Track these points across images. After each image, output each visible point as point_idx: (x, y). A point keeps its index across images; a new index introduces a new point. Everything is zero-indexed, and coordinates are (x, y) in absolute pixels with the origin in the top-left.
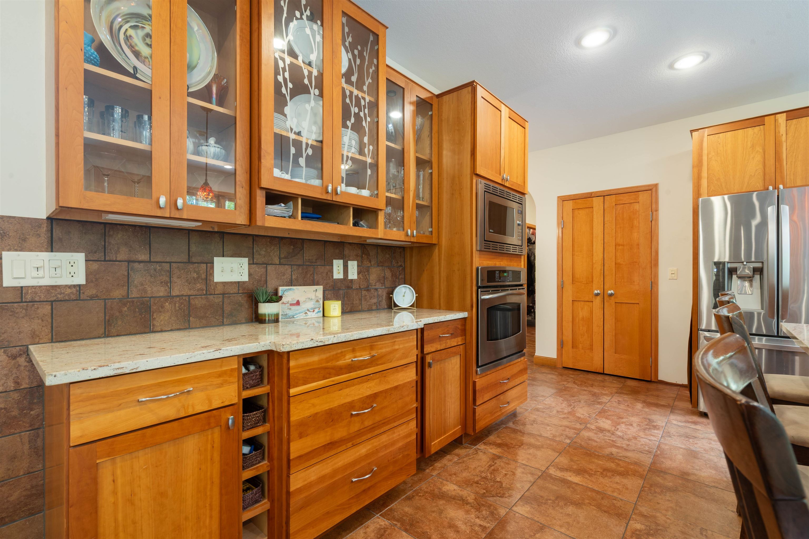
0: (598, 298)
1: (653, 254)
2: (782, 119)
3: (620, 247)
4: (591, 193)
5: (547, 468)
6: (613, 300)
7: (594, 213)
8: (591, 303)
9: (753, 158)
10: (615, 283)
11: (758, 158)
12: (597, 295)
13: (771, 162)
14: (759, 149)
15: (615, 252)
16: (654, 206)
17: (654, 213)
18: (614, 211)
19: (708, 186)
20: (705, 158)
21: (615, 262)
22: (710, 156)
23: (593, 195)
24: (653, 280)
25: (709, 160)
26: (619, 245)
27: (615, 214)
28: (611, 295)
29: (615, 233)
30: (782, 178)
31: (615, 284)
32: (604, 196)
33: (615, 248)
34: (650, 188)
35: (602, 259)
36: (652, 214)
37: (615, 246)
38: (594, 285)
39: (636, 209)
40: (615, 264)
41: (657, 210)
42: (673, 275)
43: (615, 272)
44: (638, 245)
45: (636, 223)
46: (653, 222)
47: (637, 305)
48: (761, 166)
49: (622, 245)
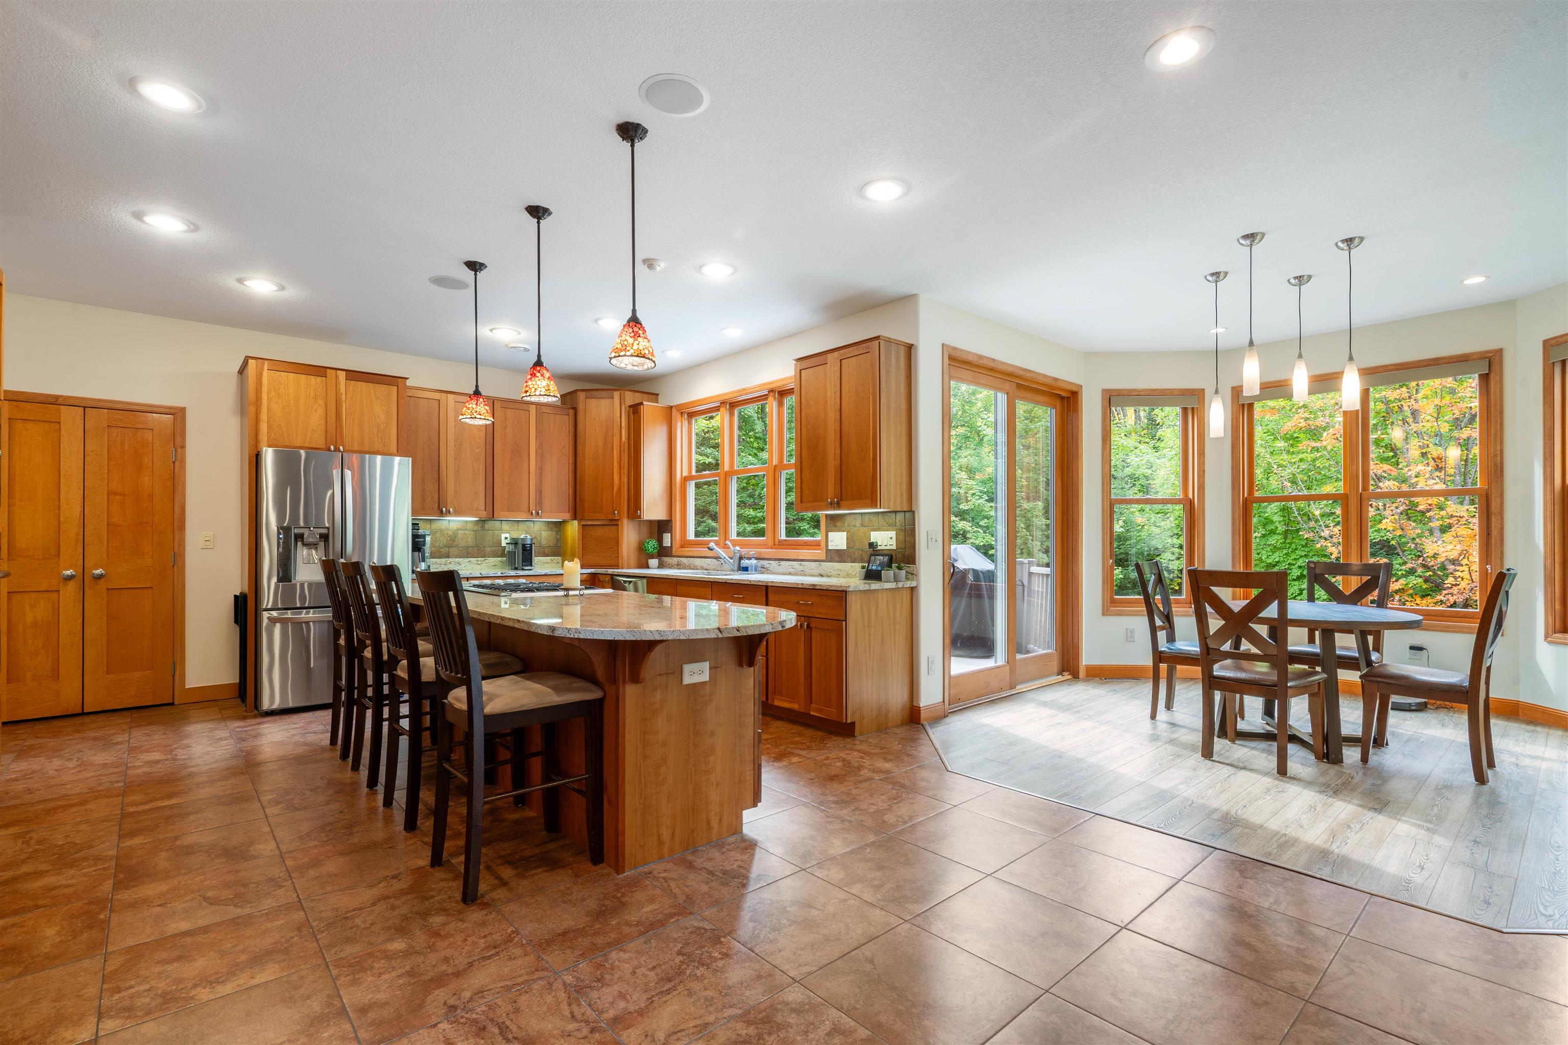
0: (72, 585)
1: (177, 511)
2: (342, 376)
3: (118, 497)
4: (57, 397)
5: (122, 810)
6: (102, 585)
7: (63, 433)
8: (56, 595)
9: (316, 411)
10: (108, 555)
11: (321, 412)
12: (71, 578)
13: (332, 420)
14: (321, 402)
15: (108, 505)
16: (178, 440)
17: (179, 450)
18: (106, 435)
19: (268, 433)
20: (265, 397)
21: (108, 522)
22: (270, 396)
23: (60, 401)
24: (176, 550)
25: (270, 400)
26: (116, 494)
27: (108, 441)
28: (100, 577)
29: (108, 473)
30: (342, 438)
31: (108, 559)
32: (84, 407)
33: (108, 498)
34: (173, 411)
35: (80, 515)
36: (176, 451)
37: (108, 495)
38: (61, 561)
39: (147, 440)
40: (108, 525)
41: (183, 447)
42: (208, 543)
43: (108, 538)
44: (151, 496)
45: (146, 461)
46: (176, 463)
47: (150, 591)
48: (322, 422)
49: (120, 494)
